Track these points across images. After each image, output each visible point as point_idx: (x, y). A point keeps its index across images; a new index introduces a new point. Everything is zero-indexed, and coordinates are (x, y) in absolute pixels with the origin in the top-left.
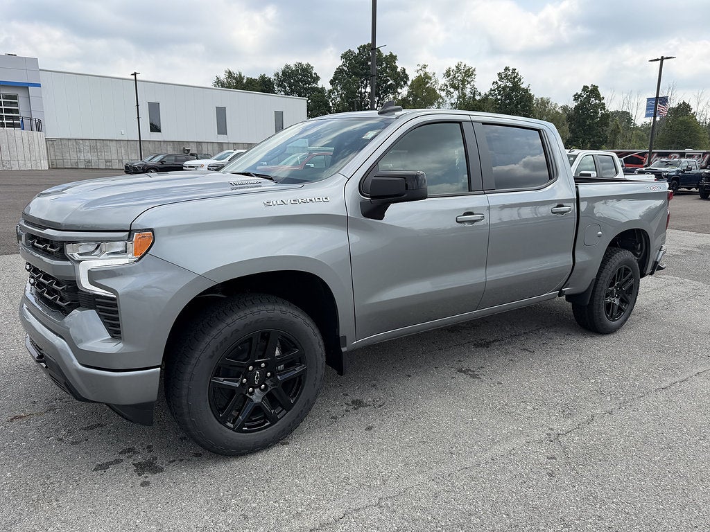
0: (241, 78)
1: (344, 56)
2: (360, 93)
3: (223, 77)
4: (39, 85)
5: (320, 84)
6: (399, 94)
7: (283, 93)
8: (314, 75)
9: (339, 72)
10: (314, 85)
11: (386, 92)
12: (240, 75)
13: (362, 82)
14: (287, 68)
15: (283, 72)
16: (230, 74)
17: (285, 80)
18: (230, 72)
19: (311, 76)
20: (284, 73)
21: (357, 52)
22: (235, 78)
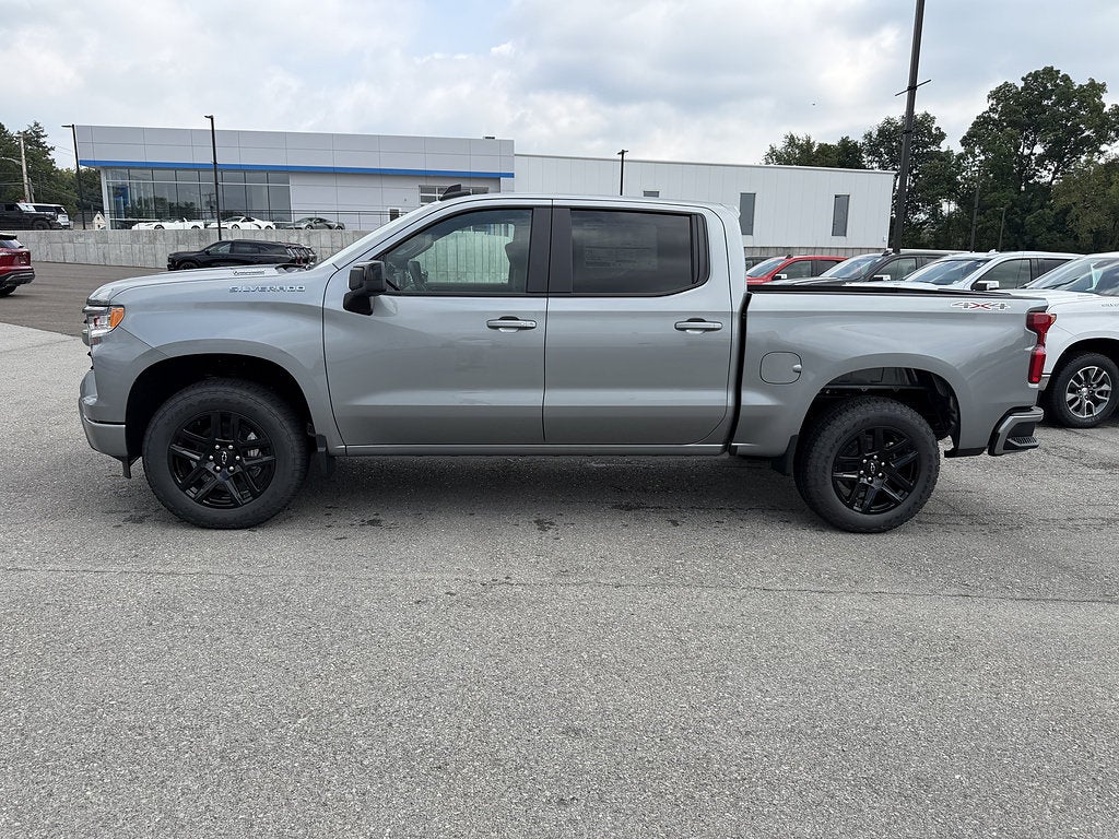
0: (809, 145)
1: (993, 95)
2: (1022, 156)
3: (780, 145)
4: (512, 175)
5: (944, 146)
6: (1101, 153)
7: (875, 165)
8: (934, 131)
9: (982, 123)
10: (934, 148)
11: (1076, 152)
12: (808, 142)
13: (1027, 138)
14: (888, 123)
15: (879, 131)
16: (792, 141)
17: (881, 144)
18: (792, 138)
19: (930, 132)
20: (881, 132)
21: (1020, 84)
22: (798, 146)
